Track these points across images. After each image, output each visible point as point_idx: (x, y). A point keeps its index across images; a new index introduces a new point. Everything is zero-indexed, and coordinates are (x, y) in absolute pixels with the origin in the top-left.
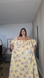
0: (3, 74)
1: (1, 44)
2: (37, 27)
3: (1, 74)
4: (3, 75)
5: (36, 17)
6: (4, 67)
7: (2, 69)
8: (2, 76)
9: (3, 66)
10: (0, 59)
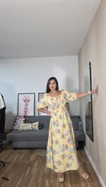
0: (8, 178)
1: (2, 107)
2: (90, 64)
3: (3, 178)
4: (8, 180)
5: (86, 40)
6: (9, 160)
7: (4, 165)
8: (6, 182)
9: (8, 157)
10: (1, 142)
